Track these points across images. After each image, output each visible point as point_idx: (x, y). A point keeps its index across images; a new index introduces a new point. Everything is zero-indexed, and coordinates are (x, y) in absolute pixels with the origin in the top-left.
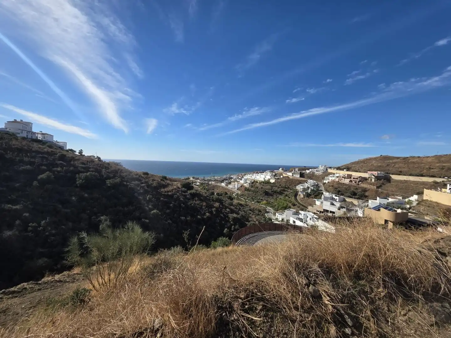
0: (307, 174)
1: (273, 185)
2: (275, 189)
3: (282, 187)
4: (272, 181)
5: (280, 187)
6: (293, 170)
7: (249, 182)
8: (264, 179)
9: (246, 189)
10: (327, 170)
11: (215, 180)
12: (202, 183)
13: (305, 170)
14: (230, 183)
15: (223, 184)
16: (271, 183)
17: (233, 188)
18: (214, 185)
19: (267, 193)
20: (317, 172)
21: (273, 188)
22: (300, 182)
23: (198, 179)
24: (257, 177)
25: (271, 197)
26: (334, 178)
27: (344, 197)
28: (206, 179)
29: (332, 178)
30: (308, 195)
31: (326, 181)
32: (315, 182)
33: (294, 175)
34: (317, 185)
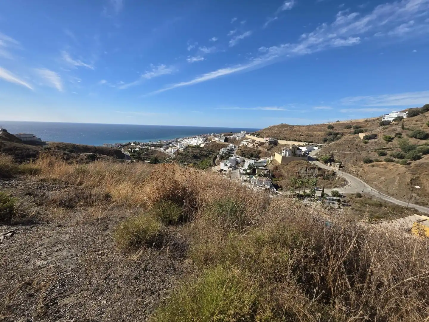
0: (230, 139)
1: (201, 149)
2: (204, 152)
3: (209, 151)
4: (202, 146)
5: (207, 150)
6: (220, 136)
7: (183, 147)
8: (197, 144)
9: (181, 154)
10: (245, 135)
11: (153, 145)
12: (142, 148)
13: (229, 136)
14: (168, 148)
15: (162, 149)
16: (200, 148)
17: (170, 153)
18: (153, 150)
19: (195, 157)
20: (238, 137)
21: (201, 152)
22: (223, 146)
23: (139, 144)
24: (192, 142)
25: (199, 160)
26: (245, 143)
27: (245, 158)
28: (149, 144)
29: (244, 143)
30: (222, 158)
31: (240, 145)
32: (233, 146)
33: (220, 140)
34: (232, 149)
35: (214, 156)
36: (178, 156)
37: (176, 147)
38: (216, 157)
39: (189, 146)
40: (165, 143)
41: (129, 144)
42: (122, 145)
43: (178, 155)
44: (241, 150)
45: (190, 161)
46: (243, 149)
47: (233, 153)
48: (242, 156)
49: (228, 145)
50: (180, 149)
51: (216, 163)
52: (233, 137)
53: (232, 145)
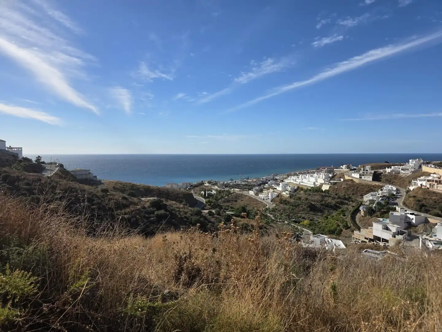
0: (385, 176)
1: (324, 194)
2: (330, 200)
3: (339, 198)
4: (325, 188)
5: (337, 197)
6: (362, 169)
7: (289, 188)
8: (314, 184)
9: (284, 202)
10: (420, 167)
11: (237, 186)
12: (220, 190)
13: (383, 169)
14: (261, 191)
15: (251, 193)
16: (322, 191)
17: (265, 199)
18: (237, 194)
19: (313, 208)
20: (403, 172)
21: (325, 199)
22: (370, 189)
23: (216, 184)
24: (304, 181)
25: (320, 214)
26: (424, 183)
27: (427, 215)
28: (231, 184)
29: (421, 182)
30: (371, 212)
31: (411, 188)
32: (394, 188)
33: (363, 177)
34: (394, 195)
35: (351, 209)
36: (281, 205)
37: (276, 189)
38: (357, 211)
39: (299, 189)
40: (255, 182)
41: (202, 184)
42: (192, 186)
43: (281, 203)
44: (417, 199)
45: (303, 216)
46: (420, 196)
47: (397, 204)
48: (420, 211)
49: (381, 188)
50: (284, 193)
51: (358, 222)
52: (392, 171)
53: (389, 188)
